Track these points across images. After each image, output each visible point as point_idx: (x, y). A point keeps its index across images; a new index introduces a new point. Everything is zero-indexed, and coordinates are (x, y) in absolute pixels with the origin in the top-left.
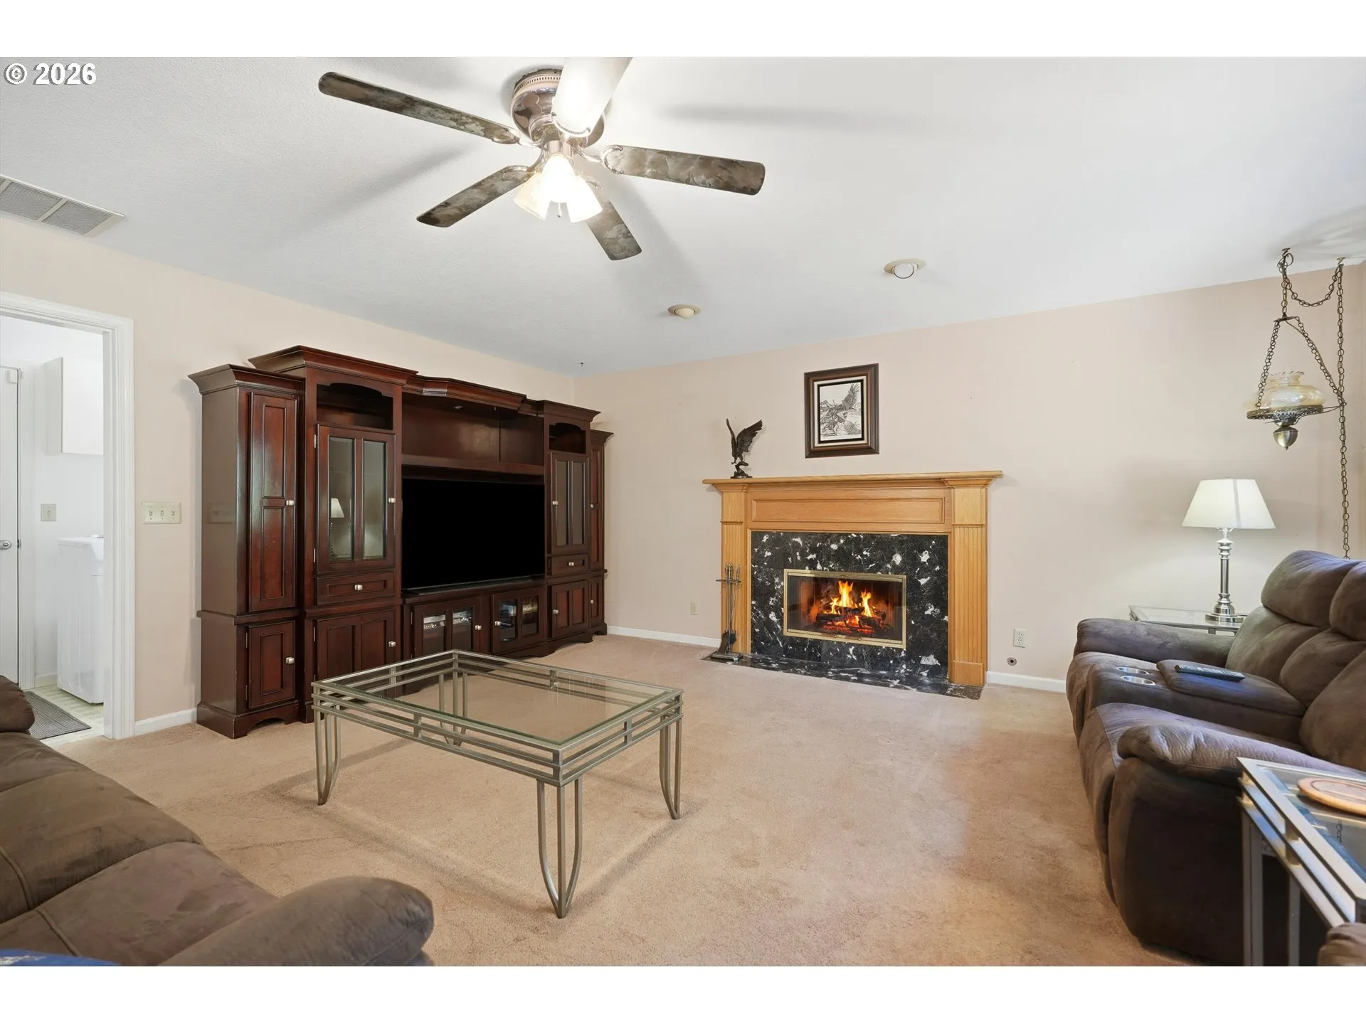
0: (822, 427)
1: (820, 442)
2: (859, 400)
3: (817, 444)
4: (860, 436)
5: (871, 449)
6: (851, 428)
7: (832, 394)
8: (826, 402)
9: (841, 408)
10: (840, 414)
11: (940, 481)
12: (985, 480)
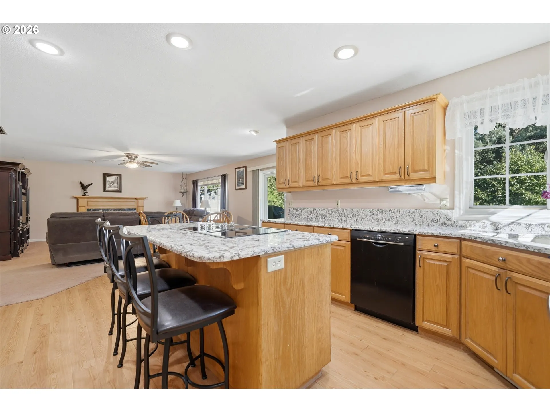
0: (108, 186)
1: (107, 189)
2: (117, 181)
3: (106, 189)
4: (117, 188)
5: (120, 191)
6: (115, 187)
7: (110, 179)
8: (109, 180)
9: (113, 182)
10: (113, 183)
11: (136, 199)
12: (143, 199)
